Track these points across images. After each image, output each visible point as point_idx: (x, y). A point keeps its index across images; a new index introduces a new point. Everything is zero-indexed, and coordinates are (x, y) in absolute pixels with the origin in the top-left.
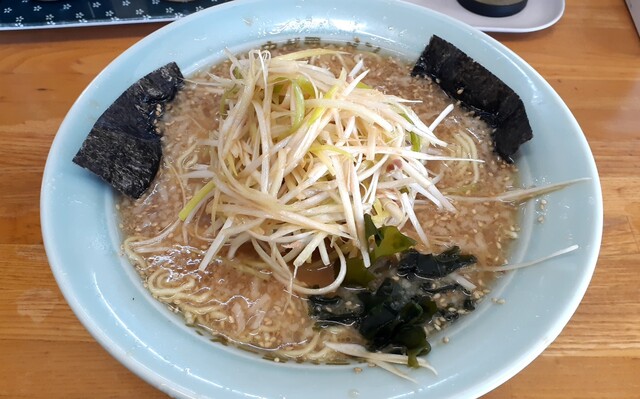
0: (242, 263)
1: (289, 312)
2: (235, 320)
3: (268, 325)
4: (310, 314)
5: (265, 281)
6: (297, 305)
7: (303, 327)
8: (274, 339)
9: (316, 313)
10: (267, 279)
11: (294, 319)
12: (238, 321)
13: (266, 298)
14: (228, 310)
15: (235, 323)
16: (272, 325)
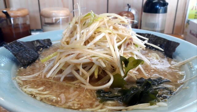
0: (66, 83)
1: (87, 97)
2: (61, 99)
3: (77, 101)
4: (98, 97)
5: (77, 88)
6: (91, 95)
7: (94, 101)
8: (79, 106)
9: (100, 96)
10: (77, 87)
11: (90, 99)
12: (62, 99)
13: (77, 92)
14: (58, 96)
15: (61, 100)
16: (79, 101)
